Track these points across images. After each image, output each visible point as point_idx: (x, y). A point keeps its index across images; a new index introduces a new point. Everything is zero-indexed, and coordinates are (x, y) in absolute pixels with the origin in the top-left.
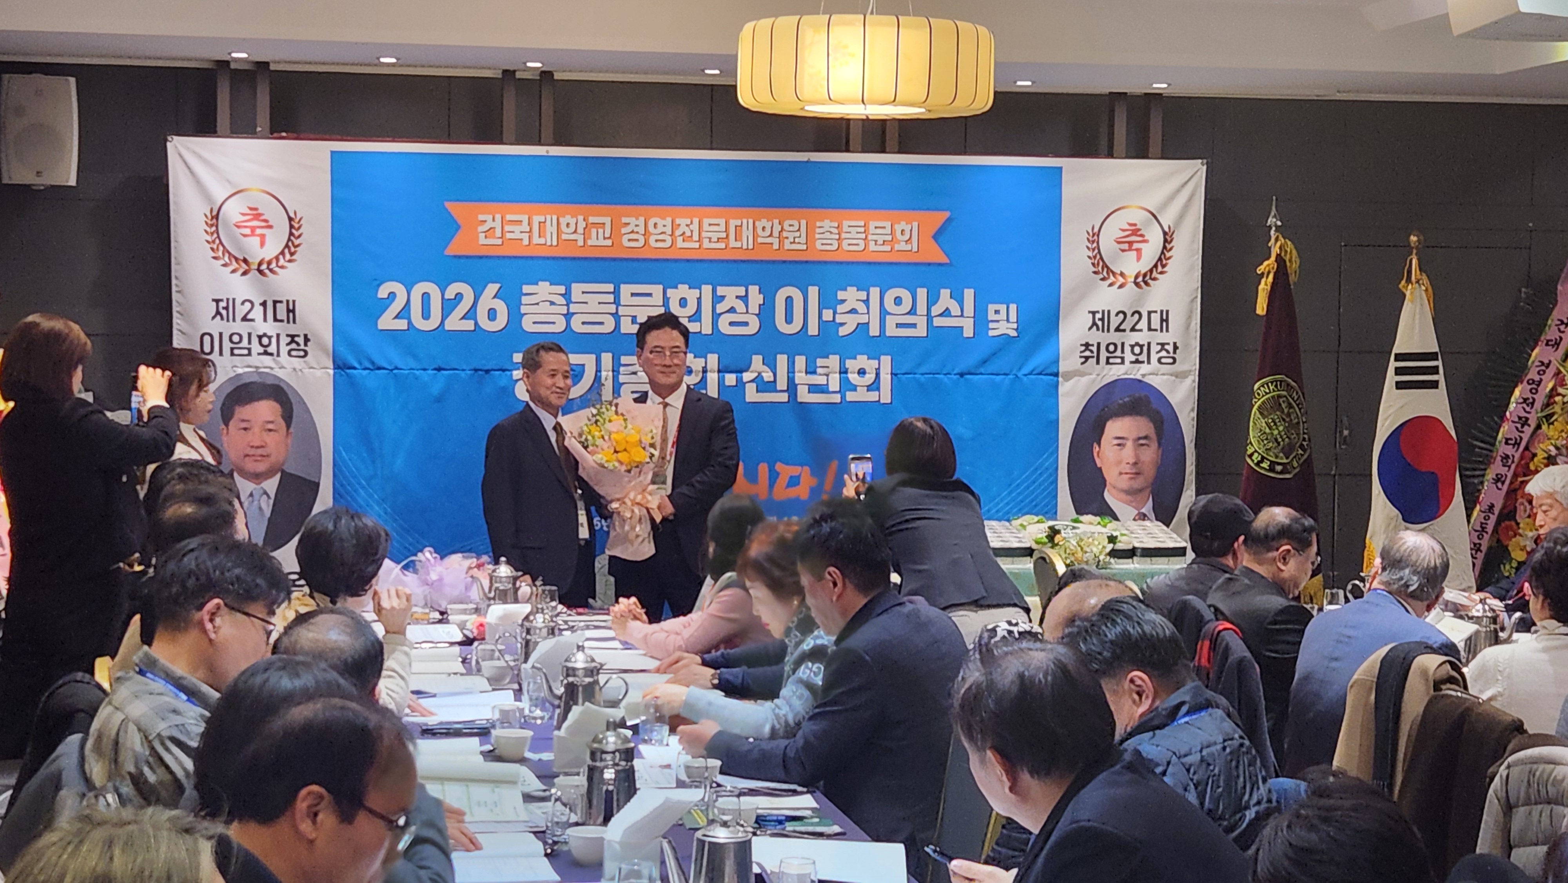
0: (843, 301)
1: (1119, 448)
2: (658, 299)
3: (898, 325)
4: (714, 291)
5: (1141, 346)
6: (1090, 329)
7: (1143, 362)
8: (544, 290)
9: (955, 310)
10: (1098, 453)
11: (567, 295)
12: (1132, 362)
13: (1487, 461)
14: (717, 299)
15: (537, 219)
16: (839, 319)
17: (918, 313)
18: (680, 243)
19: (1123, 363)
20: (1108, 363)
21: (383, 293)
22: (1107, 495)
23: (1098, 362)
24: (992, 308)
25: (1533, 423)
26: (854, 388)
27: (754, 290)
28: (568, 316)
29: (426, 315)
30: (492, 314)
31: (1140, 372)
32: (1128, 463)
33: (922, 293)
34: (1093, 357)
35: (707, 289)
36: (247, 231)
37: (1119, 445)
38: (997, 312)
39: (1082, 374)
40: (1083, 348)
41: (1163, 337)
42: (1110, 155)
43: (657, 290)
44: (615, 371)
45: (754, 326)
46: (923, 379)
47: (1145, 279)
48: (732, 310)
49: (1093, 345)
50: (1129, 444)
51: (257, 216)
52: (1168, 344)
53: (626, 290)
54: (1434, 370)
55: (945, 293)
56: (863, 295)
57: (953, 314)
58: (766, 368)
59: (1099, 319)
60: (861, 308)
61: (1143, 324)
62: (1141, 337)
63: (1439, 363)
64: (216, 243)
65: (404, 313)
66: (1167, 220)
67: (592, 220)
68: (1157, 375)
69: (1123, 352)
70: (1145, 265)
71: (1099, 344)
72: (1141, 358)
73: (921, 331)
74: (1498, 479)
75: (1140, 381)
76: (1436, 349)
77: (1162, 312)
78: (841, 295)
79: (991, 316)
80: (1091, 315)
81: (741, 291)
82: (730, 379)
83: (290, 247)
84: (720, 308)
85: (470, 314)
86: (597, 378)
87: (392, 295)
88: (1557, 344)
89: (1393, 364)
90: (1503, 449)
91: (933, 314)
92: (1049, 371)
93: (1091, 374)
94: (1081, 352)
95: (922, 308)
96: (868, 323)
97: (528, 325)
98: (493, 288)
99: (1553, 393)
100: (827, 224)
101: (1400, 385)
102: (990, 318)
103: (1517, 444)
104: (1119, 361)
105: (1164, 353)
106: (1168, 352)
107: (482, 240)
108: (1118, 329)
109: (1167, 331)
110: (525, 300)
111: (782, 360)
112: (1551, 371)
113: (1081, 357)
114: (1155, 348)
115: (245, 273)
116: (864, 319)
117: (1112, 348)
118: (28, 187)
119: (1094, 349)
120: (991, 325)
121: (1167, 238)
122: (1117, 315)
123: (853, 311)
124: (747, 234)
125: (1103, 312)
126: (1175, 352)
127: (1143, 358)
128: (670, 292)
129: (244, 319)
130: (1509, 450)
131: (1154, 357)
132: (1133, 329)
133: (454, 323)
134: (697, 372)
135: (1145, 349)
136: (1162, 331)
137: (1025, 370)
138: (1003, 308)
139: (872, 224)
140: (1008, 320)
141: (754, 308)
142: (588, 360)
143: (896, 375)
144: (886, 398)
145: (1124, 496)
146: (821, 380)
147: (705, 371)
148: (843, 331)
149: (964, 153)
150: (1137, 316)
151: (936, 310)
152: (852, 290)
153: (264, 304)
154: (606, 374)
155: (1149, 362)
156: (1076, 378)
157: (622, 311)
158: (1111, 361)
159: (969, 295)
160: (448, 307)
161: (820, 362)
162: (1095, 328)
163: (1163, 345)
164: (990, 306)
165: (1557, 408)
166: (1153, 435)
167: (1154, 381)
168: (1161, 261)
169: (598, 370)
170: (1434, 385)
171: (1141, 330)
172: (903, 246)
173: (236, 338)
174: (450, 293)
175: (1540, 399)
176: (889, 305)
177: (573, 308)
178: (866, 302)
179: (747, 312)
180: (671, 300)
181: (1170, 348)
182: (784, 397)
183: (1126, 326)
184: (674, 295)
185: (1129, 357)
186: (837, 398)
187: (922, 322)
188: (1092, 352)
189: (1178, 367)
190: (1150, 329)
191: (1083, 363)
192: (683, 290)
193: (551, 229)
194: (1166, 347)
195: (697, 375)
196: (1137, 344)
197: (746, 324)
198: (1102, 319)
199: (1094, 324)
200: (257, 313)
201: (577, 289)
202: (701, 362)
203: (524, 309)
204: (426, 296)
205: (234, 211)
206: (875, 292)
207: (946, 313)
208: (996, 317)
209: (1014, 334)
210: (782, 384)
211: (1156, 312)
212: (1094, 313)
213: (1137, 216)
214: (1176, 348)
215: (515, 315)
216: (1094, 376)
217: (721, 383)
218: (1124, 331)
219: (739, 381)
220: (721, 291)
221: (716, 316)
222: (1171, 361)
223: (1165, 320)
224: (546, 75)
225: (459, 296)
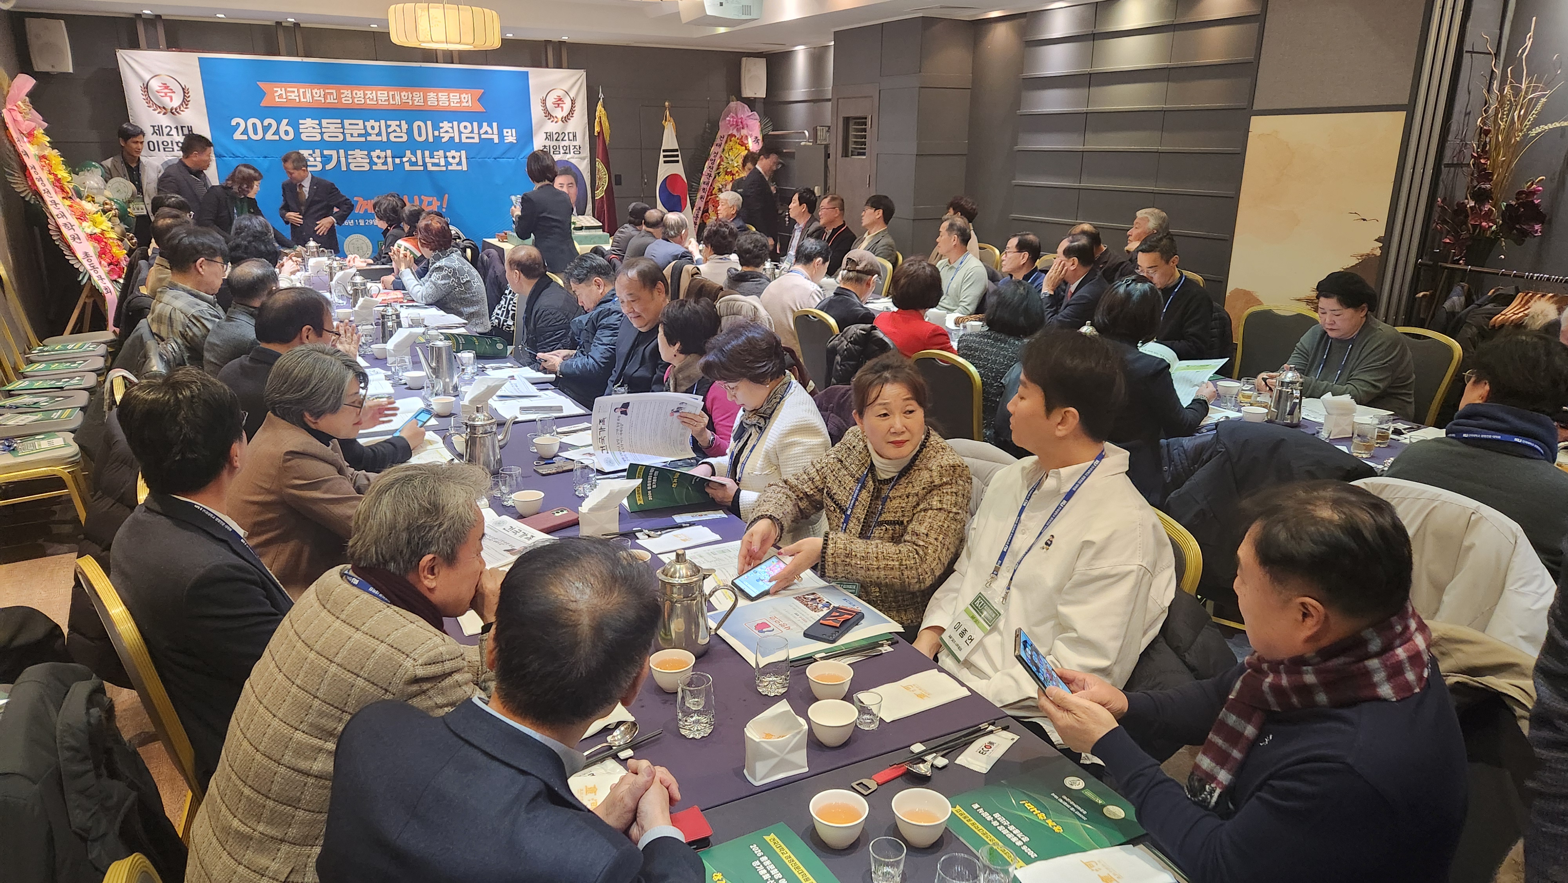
0: (442, 127)
2: (361, 126)
3: (467, 138)
4: (386, 123)
5: (566, 147)
6: (545, 139)
7: (567, 153)
8: (309, 122)
9: (490, 131)
11: (320, 124)
13: (697, 190)
14: (388, 126)
15: (301, 91)
16: (442, 135)
17: (474, 133)
18: (368, 102)
21: (234, 123)
24: (505, 131)
25: (713, 176)
26: (451, 164)
27: (403, 122)
28: (322, 133)
29: (256, 133)
30: (287, 133)
31: (567, 157)
33: (475, 124)
35: (383, 122)
36: (163, 94)
38: (507, 132)
41: (575, 143)
42: (547, 67)
43: (361, 122)
44: (346, 158)
45: (405, 138)
46: (479, 160)
47: (566, 119)
48: (395, 131)
50: (565, 186)
51: (167, 88)
53: (346, 122)
54: (677, 156)
55: (485, 124)
56: (450, 125)
57: (489, 133)
58: (412, 156)
59: (549, 136)
60: (450, 130)
61: (566, 138)
62: (566, 143)
63: (679, 153)
64: (149, 100)
65: (245, 132)
66: (572, 94)
67: (327, 91)
69: (559, 149)
70: (565, 114)
73: (477, 140)
74: (701, 198)
76: (677, 147)
77: (573, 133)
78: (441, 125)
79: (505, 134)
81: (398, 123)
82: (397, 161)
83: (185, 101)
84: (390, 130)
85: (277, 132)
86: (339, 161)
87: (238, 124)
88: (720, 146)
89: (662, 154)
90: (702, 186)
91: (481, 133)
95: (476, 131)
96: (454, 137)
97: (304, 137)
98: (285, 121)
99: (719, 164)
100: (432, 95)
101: (665, 162)
103: (708, 184)
105: (575, 150)
106: (577, 149)
107: (277, 100)
108: (556, 140)
109: (576, 140)
110: (301, 126)
111: (419, 153)
112: (718, 156)
114: (572, 148)
115: (164, 114)
116: (452, 135)
118: (48, 73)
120: (505, 138)
121: (573, 102)
122: (556, 134)
123: (447, 132)
124: (397, 98)
125: (550, 132)
126: (579, 149)
127: (567, 151)
128: (366, 123)
129: (168, 135)
130: (705, 186)
131: (572, 151)
132: (562, 140)
133: (269, 136)
134: (383, 158)
135: (568, 148)
136: (574, 140)
138: (509, 130)
139: (451, 95)
140: (512, 136)
141: (404, 130)
142: (334, 153)
143: (468, 159)
144: (465, 168)
146: (437, 161)
147: (386, 157)
148: (444, 140)
149: (487, 64)
150: (563, 134)
151: (482, 131)
152: (446, 122)
153: (177, 128)
154: (343, 160)
155: (570, 153)
157: (346, 131)
159: (495, 125)
160: (266, 129)
161: (435, 153)
162: (547, 139)
165: (721, 170)
166: (574, 182)
167: (573, 161)
168: (572, 111)
169: (339, 157)
170: (677, 161)
171: (565, 140)
172: (465, 104)
173: (165, 144)
174: (266, 122)
175: (715, 167)
176: (462, 129)
177: (323, 130)
178: (452, 128)
179: (401, 132)
180: (367, 127)
181: (578, 147)
182: (422, 168)
183: (560, 138)
184: (369, 124)
185: (562, 151)
186: (444, 168)
187: (477, 136)
189: (581, 155)
190: (569, 140)
192: (372, 122)
193: (309, 95)
194: (576, 147)
197: (401, 137)
199: (547, 137)
200: (174, 132)
201: (324, 122)
202: (383, 154)
203: (301, 131)
204: (254, 125)
205: (155, 85)
206: (455, 123)
207: (486, 133)
208: (507, 134)
210: (420, 163)
211: (571, 133)
212: (546, 133)
213: (560, 93)
214: (580, 147)
215: (297, 133)
217: (393, 162)
218: (559, 140)
219: (401, 162)
220: (389, 123)
221: (388, 134)
222: (578, 153)
223: (575, 136)
224: (297, 25)
225: (270, 125)
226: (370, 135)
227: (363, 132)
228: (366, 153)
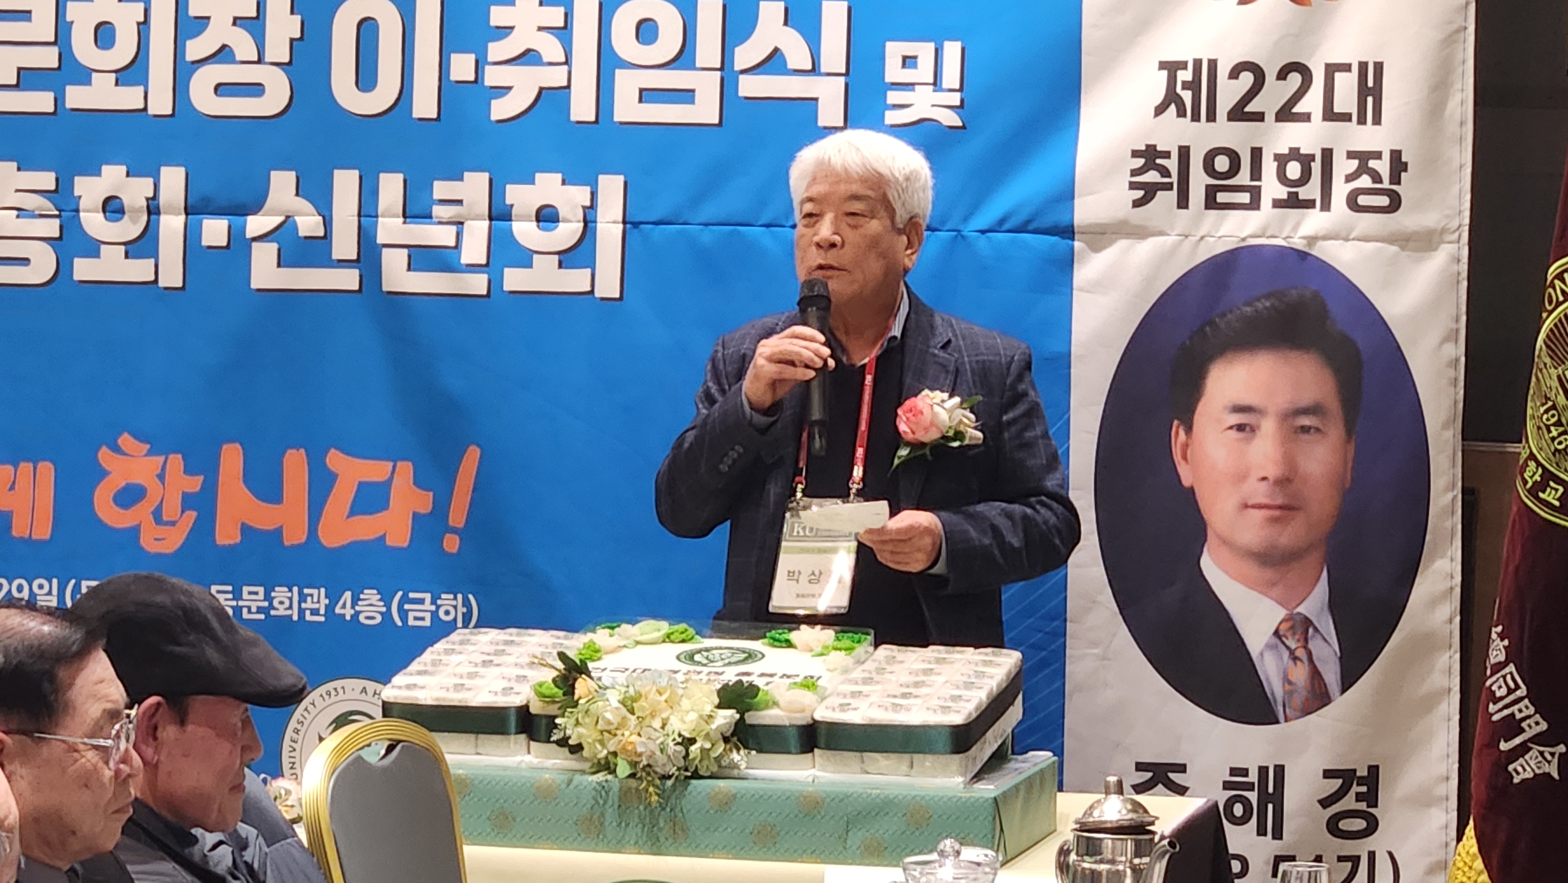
0: (505, 31)
1: (1241, 435)
3: (645, 95)
4: (181, 5)
5: (1306, 161)
6: (1160, 110)
7: (1309, 204)
9: (797, 53)
10: (1186, 446)
12: (1278, 204)
14: (188, 27)
16: (493, 77)
17: (698, 65)
19: (1255, 204)
20: (1211, 203)
22: (1208, 565)
23: (1183, 202)
24: (895, 50)
26: (525, 257)
27: (279, 3)
31: (1303, 230)
32: (1264, 479)
33: (710, 11)
34: (1168, 187)
35: (163, 2)
37: (1240, 428)
38: (908, 61)
39: (1140, 233)
40: (1140, 162)
41: (1365, 137)
43: (41, 3)
45: (276, 95)
46: (707, 236)
48: (223, 54)
49: (1167, 155)
50: (1268, 427)
52: (1378, 155)
55: (771, 10)
56: (555, 16)
57: (791, 65)
58: (303, 204)
59: (1186, 86)
60: (551, 48)
61: (1313, 102)
62: (1306, 135)
68: (1347, 239)
69: (1256, 172)
71: (1184, 153)
72: (1304, 193)
73: (705, 109)
75: (1303, 255)
77: (1363, 66)
78: (499, 16)
79: (894, 72)
80: (1165, 73)
81: (247, 6)
82: (214, 230)
84: (195, 49)
91: (740, 64)
92: (1048, 221)
93: (1161, 233)
94: (1134, 173)
95: (708, 50)
96: (568, 87)
102: (889, 79)
104: (1245, 198)
105: (1365, 181)
106: (1376, 177)
108: (1238, 113)
109: (1377, 121)
111: (346, 184)
113: (1133, 186)
114: (1343, 166)
116: (556, 77)
117: (1222, 163)
119: (1172, 164)
120: (893, 97)
122: (1234, 74)
123: (528, 57)
125: (1198, 63)
126: (1396, 179)
127: (1312, 190)
131: (1340, 190)
132: (1286, 114)
134: (136, 211)
135: (1316, 167)
136: (1362, 121)
137: (985, 217)
138: (925, 51)
140: (936, 83)
141: (278, 50)
143: (636, 225)
144: (608, 284)
145: (1253, 570)
146: (444, 236)
147: (153, 209)
148: (501, 109)
150: (1295, 79)
151: (747, 54)
152: (528, 3)
155: (1326, 206)
156: (1121, 244)
158: (1221, 197)
159: (833, 16)
161: (441, 189)
162: (1173, 108)
163: (1363, 158)
164: (891, 47)
166: (1333, 404)
167: (1340, 257)
171: (1306, 117)
176: (623, 40)
178: (564, 33)
179: (260, 61)
180: (74, 28)
181: (1383, 167)
182: (349, 280)
183: (1264, 103)
185: (1271, 188)
186: (478, 284)
187: (708, 86)
188: (1165, 172)
189: (1404, 220)
190: (1330, 115)
191: (1137, 204)
192: (105, 3)
194: (1372, 164)
195: (134, 221)
196: (1295, 154)
197: (255, 89)
198: (1193, 86)
199: (1171, 98)
202: (142, 187)
206: (587, 7)
207: (773, 62)
208: (907, 75)
209: (952, 119)
210: (344, 244)
211: (1347, 68)
212: (1172, 68)
214: (1398, 165)
216: (1170, 240)
217: (191, 236)
218: (1259, 117)
219: (236, 236)
220: (197, 6)
221: (183, 70)
222: (1384, 201)
223: (1371, 90)
226: (84, 76)
227: (49, 58)
228: (47, 180)
